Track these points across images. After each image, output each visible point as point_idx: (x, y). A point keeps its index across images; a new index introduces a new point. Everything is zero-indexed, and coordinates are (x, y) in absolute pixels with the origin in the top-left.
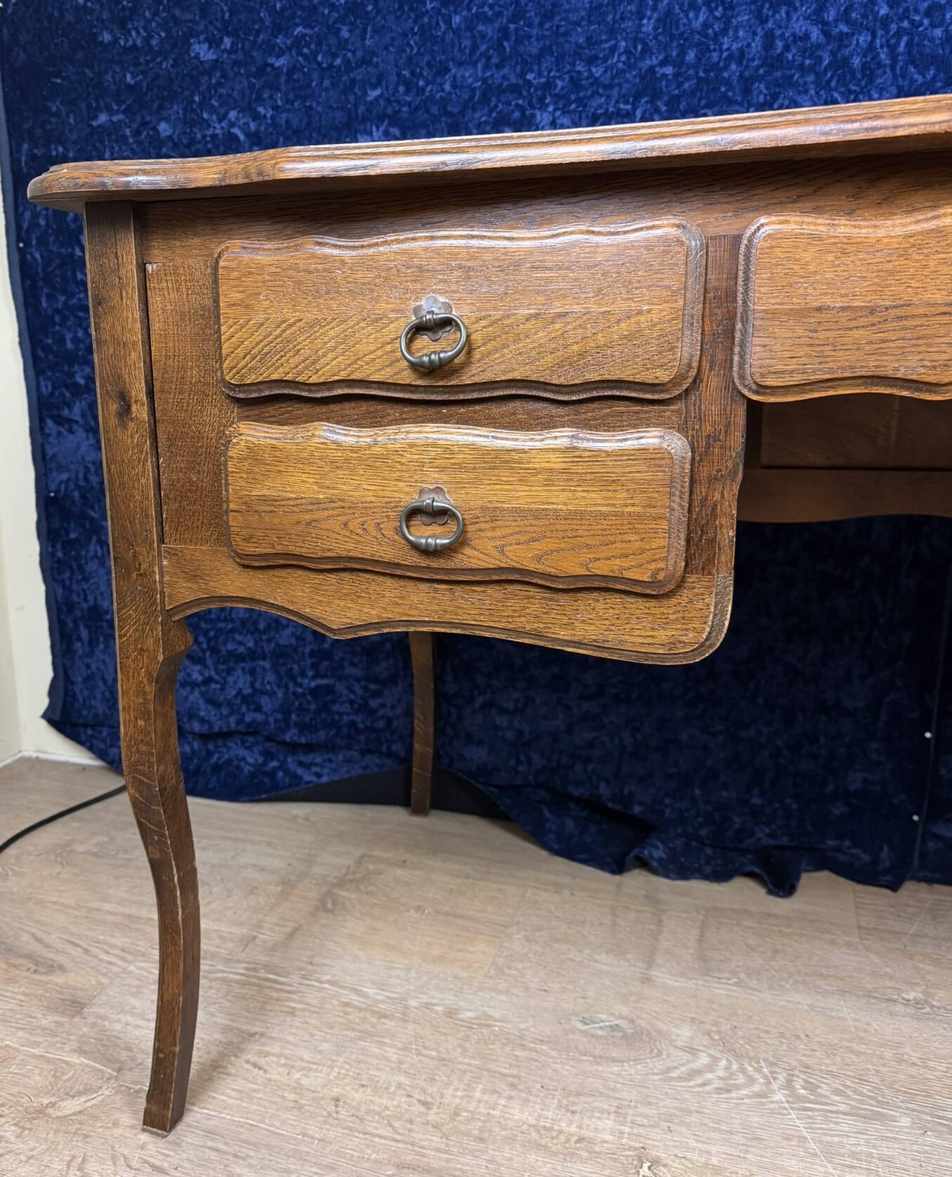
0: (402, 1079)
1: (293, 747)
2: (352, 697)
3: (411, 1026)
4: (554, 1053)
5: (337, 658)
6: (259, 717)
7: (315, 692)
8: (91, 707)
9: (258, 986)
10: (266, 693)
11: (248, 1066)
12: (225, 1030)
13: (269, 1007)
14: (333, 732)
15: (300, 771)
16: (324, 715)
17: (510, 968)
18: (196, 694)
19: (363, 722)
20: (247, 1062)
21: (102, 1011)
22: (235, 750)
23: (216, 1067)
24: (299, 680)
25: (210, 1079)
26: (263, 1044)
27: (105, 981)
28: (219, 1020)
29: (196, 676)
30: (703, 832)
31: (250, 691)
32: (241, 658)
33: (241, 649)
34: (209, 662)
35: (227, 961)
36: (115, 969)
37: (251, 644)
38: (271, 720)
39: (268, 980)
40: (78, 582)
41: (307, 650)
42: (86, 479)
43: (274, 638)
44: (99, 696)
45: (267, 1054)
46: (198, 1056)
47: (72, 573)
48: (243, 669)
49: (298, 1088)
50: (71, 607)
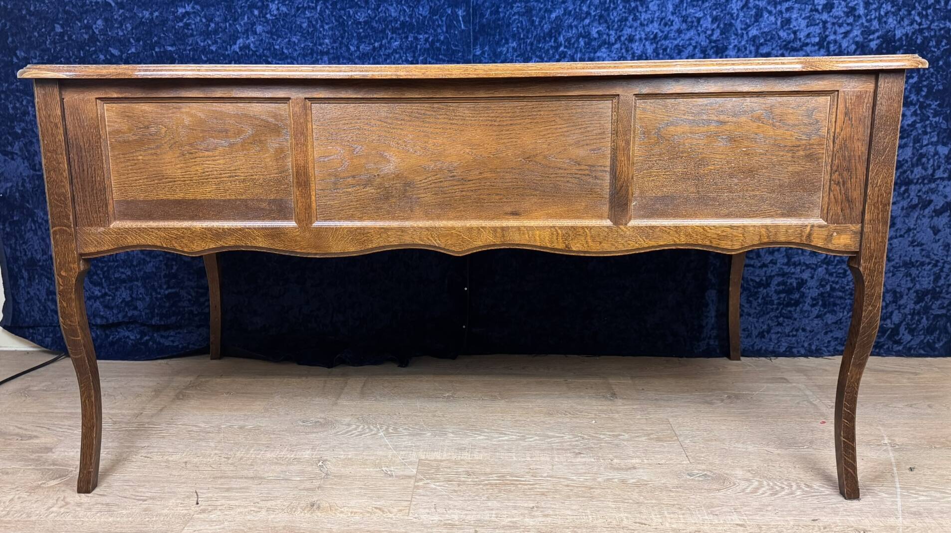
1: (157, 328)
2: (190, 297)
4: (289, 434)
5: (180, 277)
6: (136, 313)
7: (168, 297)
8: (31, 316)
10: (140, 299)
14: (179, 317)
15: (162, 340)
16: (174, 309)
18: (98, 303)
19: (196, 310)
22: (123, 332)
24: (158, 290)
29: (97, 293)
31: (130, 299)
32: (124, 281)
33: (124, 276)
34: (105, 285)
37: (129, 273)
38: (143, 314)
40: (20, 245)
41: (162, 274)
42: (23, 185)
43: (143, 269)
44: (36, 309)
47: (16, 240)
48: (125, 287)
50: (16, 259)
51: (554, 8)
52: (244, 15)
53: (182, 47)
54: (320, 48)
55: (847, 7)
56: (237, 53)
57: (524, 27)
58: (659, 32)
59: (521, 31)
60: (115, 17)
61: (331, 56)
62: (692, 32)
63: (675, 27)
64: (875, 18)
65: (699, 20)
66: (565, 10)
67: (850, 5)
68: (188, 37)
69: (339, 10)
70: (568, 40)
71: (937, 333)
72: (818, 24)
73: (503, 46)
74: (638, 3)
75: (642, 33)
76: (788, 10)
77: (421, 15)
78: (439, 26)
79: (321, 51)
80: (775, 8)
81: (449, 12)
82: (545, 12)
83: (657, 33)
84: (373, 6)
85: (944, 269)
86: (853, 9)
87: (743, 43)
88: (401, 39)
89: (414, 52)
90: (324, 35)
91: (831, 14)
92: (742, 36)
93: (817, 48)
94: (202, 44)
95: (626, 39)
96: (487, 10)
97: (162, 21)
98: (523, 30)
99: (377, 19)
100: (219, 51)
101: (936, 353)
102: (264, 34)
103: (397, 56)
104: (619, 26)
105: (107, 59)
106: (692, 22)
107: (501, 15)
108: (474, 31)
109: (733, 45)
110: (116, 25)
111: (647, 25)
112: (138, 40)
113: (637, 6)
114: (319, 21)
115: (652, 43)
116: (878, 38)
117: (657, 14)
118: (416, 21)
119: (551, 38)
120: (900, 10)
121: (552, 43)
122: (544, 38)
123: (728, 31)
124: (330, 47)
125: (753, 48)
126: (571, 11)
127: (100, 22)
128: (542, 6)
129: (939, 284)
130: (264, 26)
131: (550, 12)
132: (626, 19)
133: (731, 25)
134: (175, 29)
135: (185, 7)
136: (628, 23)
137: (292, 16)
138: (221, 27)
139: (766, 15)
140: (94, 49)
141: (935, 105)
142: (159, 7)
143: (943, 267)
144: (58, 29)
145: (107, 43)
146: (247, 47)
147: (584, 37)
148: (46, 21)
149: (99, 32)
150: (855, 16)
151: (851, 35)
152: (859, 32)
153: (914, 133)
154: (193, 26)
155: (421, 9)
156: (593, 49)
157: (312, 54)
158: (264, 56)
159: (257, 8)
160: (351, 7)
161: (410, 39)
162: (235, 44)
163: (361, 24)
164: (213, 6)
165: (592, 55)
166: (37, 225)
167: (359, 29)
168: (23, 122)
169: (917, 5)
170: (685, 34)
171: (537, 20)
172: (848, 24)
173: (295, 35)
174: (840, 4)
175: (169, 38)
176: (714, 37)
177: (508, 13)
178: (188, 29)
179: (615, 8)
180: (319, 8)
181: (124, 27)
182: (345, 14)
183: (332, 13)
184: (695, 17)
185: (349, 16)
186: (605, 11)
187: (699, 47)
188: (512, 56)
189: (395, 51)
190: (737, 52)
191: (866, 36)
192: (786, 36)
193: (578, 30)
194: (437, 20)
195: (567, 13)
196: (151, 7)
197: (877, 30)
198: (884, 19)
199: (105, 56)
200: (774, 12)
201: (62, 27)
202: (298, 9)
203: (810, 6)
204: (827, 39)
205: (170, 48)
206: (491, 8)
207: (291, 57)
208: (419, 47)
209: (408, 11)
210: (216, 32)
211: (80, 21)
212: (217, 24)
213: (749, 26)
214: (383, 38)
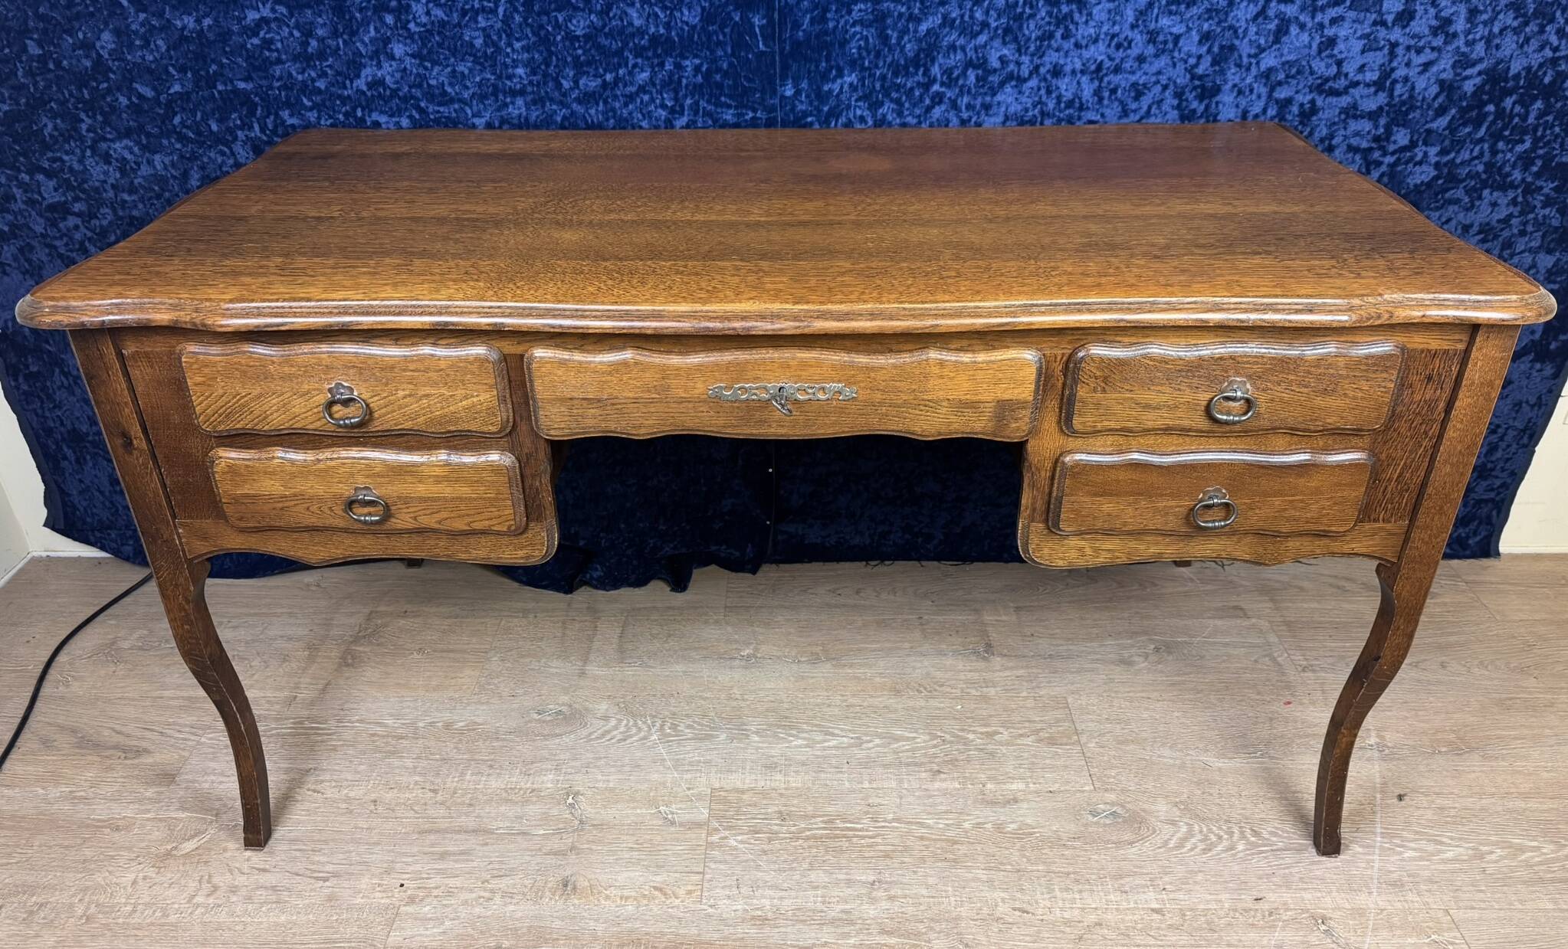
0: (417, 778)
3: (421, 741)
4: (518, 739)
9: (306, 734)
11: (310, 793)
12: (287, 771)
13: (316, 748)
17: (489, 684)
20: (308, 790)
21: (189, 777)
23: (287, 798)
25: (285, 807)
26: (318, 775)
27: (186, 754)
28: (282, 765)
30: (629, 552)
35: (277, 720)
36: (190, 743)
39: (312, 728)
40: (50, 409)
44: (99, 504)
45: (322, 782)
46: (273, 794)
49: (348, 800)
50: (49, 432)
51: (926, 14)
52: (368, 24)
53: (264, 83)
54: (508, 83)
55: (1436, 17)
56: (364, 93)
57: (871, 46)
58: (1106, 60)
59: (864, 54)
60: (134, 27)
61: (529, 98)
62: (1164, 61)
63: (1135, 52)
64: (1481, 39)
65: (1177, 39)
66: (945, 17)
67: (1443, 14)
68: (272, 64)
69: (539, 14)
70: (948, 71)
71: (1476, 523)
72: (1381, 49)
73: (834, 80)
74: (1074, 7)
75: (1076, 60)
76: (1334, 21)
77: (687, 23)
78: (719, 43)
79: (510, 87)
80: (1313, 18)
81: (737, 19)
82: (908, 21)
83: (1102, 61)
84: (599, 7)
85: (1506, 438)
86: (1448, 21)
87: (1248, 81)
88: (652, 67)
89: (676, 92)
90: (514, 61)
91: (1407, 30)
92: (1248, 69)
93: (1372, 89)
94: (300, 77)
95: (1049, 71)
96: (804, 15)
97: (219, 35)
98: (869, 53)
99: (607, 30)
100: (333, 89)
101: (1468, 552)
102: (408, 60)
103: (646, 98)
104: (1038, 49)
105: (132, 103)
106: (1165, 42)
107: (831, 25)
108: (782, 52)
109: (1230, 84)
110: (138, 43)
111: (1087, 46)
112: (182, 70)
113: (1072, 11)
114: (504, 36)
115: (1092, 80)
116: (1480, 73)
117: (1105, 28)
118: (678, 35)
119: (917, 68)
120: (1526, 24)
121: (920, 78)
122: (906, 67)
123: (1226, 60)
124: (526, 82)
125: (1264, 91)
126: (954, 20)
127: (106, 36)
128: (903, 10)
129: (1494, 458)
130: (405, 45)
131: (918, 21)
132: (1051, 36)
133: (1232, 48)
134: (247, 50)
135: (258, 9)
136: (1053, 42)
137: (455, 26)
138: (330, 48)
139: (1294, 30)
140: (105, 85)
141: (1548, 187)
142: (212, 8)
143: (1505, 434)
144: (34, 49)
145: (127, 75)
146: (381, 82)
147: (975, 67)
148: (8, 34)
149: (110, 55)
150: (1447, 34)
151: (1435, 69)
152: (1451, 62)
153: (1506, 234)
154: (279, 45)
155: (686, 12)
156: (992, 88)
157: (495, 94)
158: (412, 97)
159: (390, 11)
160: (559, 10)
161: (667, 67)
162: (358, 76)
163: (579, 41)
164: (309, 7)
165: (988, 99)
166: (71, 379)
167: (575, 49)
168: (9, 212)
169: (1558, 14)
170: (1151, 64)
171: (894, 36)
172: (1433, 49)
173: (462, 60)
174: (1426, 10)
175: (240, 66)
176: (1200, 71)
177: (842, 22)
178: (270, 50)
179: (1032, 16)
180: (501, 10)
181: (152, 46)
182: (549, 22)
183: (526, 19)
184: (1171, 34)
185: (557, 26)
186: (1015, 20)
187: (1172, 87)
188: (849, 99)
189: (642, 89)
190: (1236, 97)
191: (1459, 71)
192: (1323, 69)
193: (966, 54)
194: (715, 32)
195: (948, 22)
196: (197, 10)
197: (1481, 60)
198: (1497, 41)
199: (129, 99)
200: (1310, 25)
201: (40, 45)
202: (464, 13)
203: (1374, 16)
204: (1393, 76)
205: (242, 85)
206: (812, 11)
207: (460, 101)
208: (684, 81)
209: (662, 16)
210: (321, 55)
211: (71, 36)
212: (321, 40)
213: (1263, 50)
214: (620, 66)
